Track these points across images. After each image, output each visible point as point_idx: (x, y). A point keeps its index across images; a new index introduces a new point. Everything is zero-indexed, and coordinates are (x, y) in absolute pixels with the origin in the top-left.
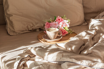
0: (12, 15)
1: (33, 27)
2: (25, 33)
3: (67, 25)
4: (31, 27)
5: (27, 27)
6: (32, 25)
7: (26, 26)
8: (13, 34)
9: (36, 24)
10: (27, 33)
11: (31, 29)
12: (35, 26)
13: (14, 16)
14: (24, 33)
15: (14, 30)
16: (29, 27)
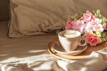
0: (17, 6)
1: (49, 26)
2: (36, 35)
3: (99, 27)
4: (46, 27)
5: (40, 26)
6: (47, 24)
7: (38, 24)
8: (14, 36)
9: (56, 21)
10: (39, 35)
11: (45, 30)
12: (52, 25)
13: (20, 6)
14: (33, 36)
15: (19, 29)
16: (43, 26)
